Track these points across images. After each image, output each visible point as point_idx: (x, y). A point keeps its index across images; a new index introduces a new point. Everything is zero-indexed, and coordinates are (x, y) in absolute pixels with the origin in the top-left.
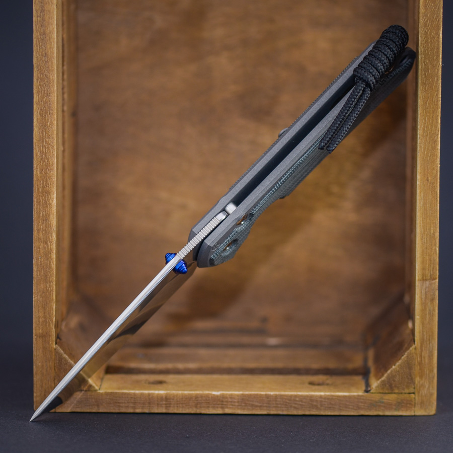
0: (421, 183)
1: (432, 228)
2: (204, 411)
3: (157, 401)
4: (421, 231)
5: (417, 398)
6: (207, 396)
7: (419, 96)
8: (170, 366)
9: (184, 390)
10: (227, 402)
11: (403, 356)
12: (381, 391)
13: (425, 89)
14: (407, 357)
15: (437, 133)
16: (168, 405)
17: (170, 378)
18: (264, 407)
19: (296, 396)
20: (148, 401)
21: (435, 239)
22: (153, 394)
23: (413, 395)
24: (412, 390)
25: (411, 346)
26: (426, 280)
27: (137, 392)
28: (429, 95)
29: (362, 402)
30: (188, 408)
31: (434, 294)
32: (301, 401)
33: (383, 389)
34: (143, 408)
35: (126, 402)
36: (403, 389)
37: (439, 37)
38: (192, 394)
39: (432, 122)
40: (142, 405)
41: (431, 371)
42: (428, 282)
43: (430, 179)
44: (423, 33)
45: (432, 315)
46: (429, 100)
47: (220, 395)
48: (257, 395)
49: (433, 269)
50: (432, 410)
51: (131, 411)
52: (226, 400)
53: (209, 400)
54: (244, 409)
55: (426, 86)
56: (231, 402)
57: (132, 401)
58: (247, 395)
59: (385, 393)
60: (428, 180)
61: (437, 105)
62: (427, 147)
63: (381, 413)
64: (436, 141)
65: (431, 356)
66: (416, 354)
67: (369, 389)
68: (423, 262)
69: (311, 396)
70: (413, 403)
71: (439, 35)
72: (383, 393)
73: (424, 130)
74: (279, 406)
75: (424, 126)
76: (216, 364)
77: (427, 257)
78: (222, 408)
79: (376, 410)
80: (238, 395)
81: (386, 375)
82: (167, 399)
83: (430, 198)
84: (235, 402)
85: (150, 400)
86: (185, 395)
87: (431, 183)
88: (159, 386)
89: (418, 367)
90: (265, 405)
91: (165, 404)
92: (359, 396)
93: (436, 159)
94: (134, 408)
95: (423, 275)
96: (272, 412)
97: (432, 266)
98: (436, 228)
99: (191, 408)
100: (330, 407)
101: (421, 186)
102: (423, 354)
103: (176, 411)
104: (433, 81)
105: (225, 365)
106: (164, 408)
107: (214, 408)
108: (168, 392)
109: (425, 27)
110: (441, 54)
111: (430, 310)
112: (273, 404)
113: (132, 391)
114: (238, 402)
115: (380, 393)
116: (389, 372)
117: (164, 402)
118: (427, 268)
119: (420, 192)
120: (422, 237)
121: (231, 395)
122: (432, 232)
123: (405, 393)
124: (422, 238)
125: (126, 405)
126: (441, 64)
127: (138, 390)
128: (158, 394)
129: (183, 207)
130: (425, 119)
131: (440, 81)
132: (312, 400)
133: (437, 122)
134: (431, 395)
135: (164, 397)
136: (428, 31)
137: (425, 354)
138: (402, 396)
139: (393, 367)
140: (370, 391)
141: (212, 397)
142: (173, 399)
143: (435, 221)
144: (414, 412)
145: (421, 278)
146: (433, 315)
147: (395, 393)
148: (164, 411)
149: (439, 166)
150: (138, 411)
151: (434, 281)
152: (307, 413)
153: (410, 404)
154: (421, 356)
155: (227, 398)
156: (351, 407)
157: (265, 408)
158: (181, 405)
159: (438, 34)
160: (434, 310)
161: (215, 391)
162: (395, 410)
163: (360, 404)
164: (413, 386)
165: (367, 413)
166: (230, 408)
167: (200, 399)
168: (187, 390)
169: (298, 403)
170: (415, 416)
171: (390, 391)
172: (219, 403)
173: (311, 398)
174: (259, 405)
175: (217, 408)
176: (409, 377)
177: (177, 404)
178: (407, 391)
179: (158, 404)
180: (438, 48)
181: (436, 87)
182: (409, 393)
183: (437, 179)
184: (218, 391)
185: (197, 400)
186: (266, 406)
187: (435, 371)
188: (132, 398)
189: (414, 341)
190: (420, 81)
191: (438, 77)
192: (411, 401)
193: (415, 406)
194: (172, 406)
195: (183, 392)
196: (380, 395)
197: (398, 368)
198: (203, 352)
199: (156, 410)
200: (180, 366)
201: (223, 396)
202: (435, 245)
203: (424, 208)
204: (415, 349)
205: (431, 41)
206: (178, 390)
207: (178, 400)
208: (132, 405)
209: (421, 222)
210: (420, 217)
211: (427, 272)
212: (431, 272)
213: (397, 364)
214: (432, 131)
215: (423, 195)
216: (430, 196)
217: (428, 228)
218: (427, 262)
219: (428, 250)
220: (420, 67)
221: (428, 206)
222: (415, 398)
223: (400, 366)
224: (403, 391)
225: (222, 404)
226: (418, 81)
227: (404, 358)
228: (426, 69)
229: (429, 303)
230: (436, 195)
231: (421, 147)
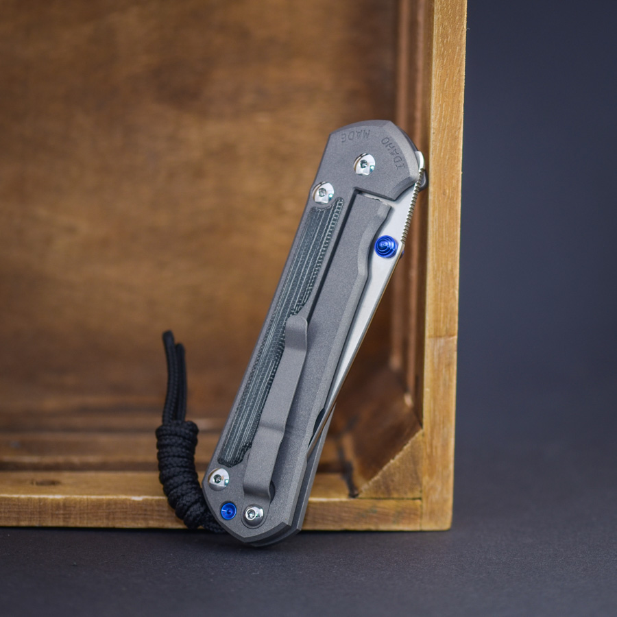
0: (434, 197)
1: (450, 263)
2: (118, 525)
3: (51, 509)
4: (434, 267)
5: (424, 505)
6: (124, 502)
7: (434, 73)
8: (60, 459)
9: (90, 494)
10: (152, 511)
11: (405, 445)
12: (374, 496)
13: (443, 63)
14: (412, 447)
15: (459, 126)
16: (67, 516)
17: (65, 477)
20: (38, 510)
21: (453, 278)
22: (45, 499)
23: (418, 502)
24: (417, 494)
25: (417, 431)
26: (440, 337)
27: (23, 496)
28: (449, 71)
29: (346, 512)
30: (97, 520)
31: (451, 357)
33: (376, 492)
34: (30, 519)
35: (6, 511)
36: (406, 493)
38: (103, 499)
39: (452, 111)
40: (30, 516)
41: (446, 467)
42: (442, 340)
43: (447, 191)
45: (447, 387)
46: (447, 79)
47: (143, 500)
49: (450, 320)
50: (445, 523)
51: (14, 524)
52: (151, 508)
53: (126, 508)
55: (443, 59)
56: (158, 511)
57: (16, 510)
59: (379, 499)
60: (444, 193)
61: (459, 86)
62: (444, 147)
63: (373, 528)
64: (456, 138)
65: (445, 446)
66: (425, 443)
67: (356, 492)
68: (436, 311)
70: (419, 513)
72: (376, 499)
73: (440, 122)
75: (441, 117)
76: (126, 457)
77: (442, 304)
78: (145, 519)
79: (366, 523)
81: (380, 473)
82: (65, 507)
83: (447, 219)
84: (163, 511)
85: (42, 507)
86: (92, 501)
87: (449, 198)
88: (52, 488)
89: (427, 461)
91: (63, 514)
92: (341, 502)
93: (457, 163)
94: (18, 520)
95: (436, 329)
97: (449, 316)
98: (456, 262)
99: (100, 519)
101: (434, 203)
102: (434, 443)
103: (78, 524)
104: (454, 52)
105: (141, 458)
106: (61, 520)
107: (134, 519)
108: (68, 496)
110: (466, 13)
111: (445, 380)
113: (15, 496)
115: (372, 498)
116: (385, 468)
117: (62, 512)
118: (442, 320)
119: (434, 211)
120: (436, 275)
121: (159, 501)
122: (449, 267)
123: (408, 499)
124: (435, 277)
125: (7, 515)
126: (465, 27)
127: (24, 493)
128: (53, 500)
129: (71, 230)
130: (441, 106)
131: (464, 52)
133: (458, 111)
134: (445, 501)
135: (62, 504)
137: (437, 443)
138: (404, 503)
139: (392, 461)
140: (357, 495)
141: (130, 504)
142: (75, 507)
143: (453, 253)
144: (421, 525)
145: (432, 333)
146: (449, 387)
147: (393, 499)
148: (61, 524)
149: (461, 173)
150: (24, 524)
151: (451, 338)
153: (415, 514)
154: (431, 446)
155: (151, 505)
156: (330, 518)
158: (85, 516)
160: (450, 380)
161: (134, 495)
162: (394, 522)
163: (344, 514)
164: (419, 489)
165: (352, 527)
166: (157, 520)
167: (113, 507)
168: (94, 494)
170: (421, 532)
171: (386, 496)
172: (140, 512)
175: (138, 519)
176: (414, 475)
177: (80, 514)
178: (410, 495)
179: (52, 514)
180: (462, 6)
181: (457, 60)
182: (414, 499)
183: (458, 192)
184: (139, 495)
185: (109, 509)
187: (451, 467)
188: (14, 505)
189: (421, 424)
190: (434, 52)
191: (461, 46)
192: (416, 509)
193: (421, 517)
194: (72, 516)
195: (89, 497)
196: (372, 501)
197: (398, 463)
198: (104, 439)
199: (50, 523)
200: (76, 459)
201: (146, 502)
202: (454, 287)
203: (439, 233)
204: (423, 435)
206: (83, 495)
207: (82, 508)
208: (14, 515)
209: (434, 254)
210: (433, 246)
211: (442, 325)
212: (448, 325)
213: (398, 457)
214: (451, 123)
215: (437, 214)
216: (447, 216)
217: (443, 262)
218: (442, 310)
219: (443, 294)
220: (435, 32)
221: (444, 230)
222: (421, 506)
223: (402, 461)
224: (405, 496)
225: (145, 515)
226: (432, 52)
227: (407, 447)
228: (444, 35)
229: (444, 370)
230: (457, 214)
231: (435, 146)
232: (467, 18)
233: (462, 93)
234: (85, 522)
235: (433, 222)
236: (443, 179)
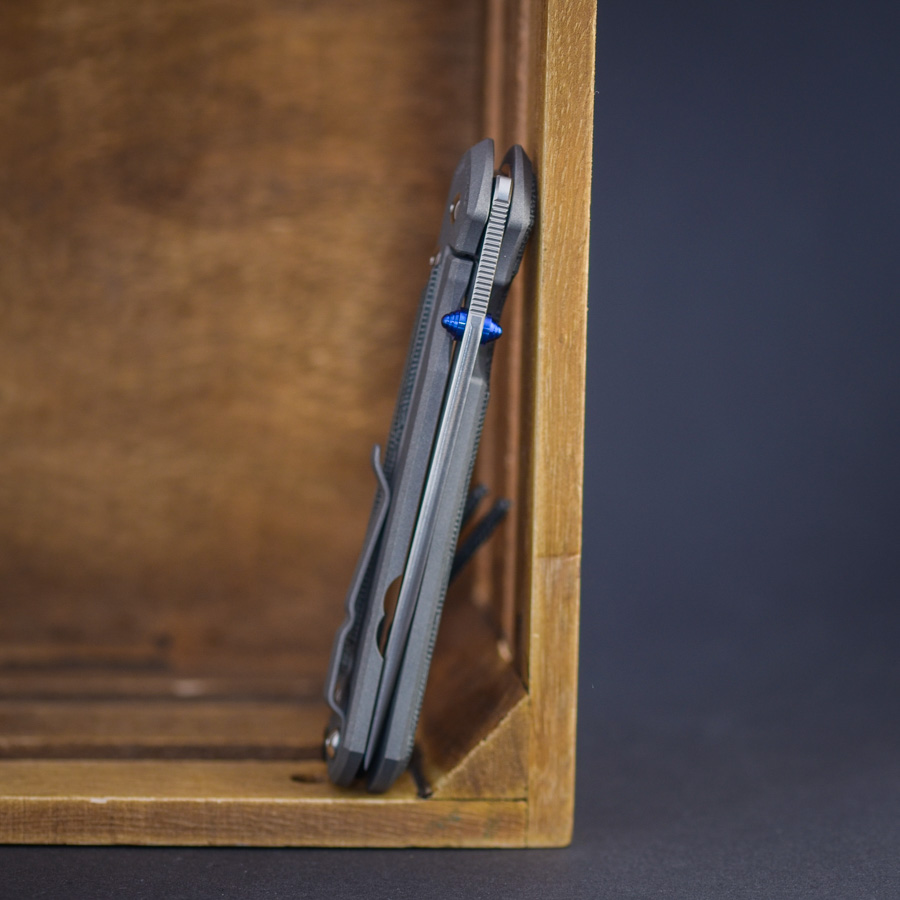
0: (546, 346)
1: (569, 445)
2: (71, 840)
4: (545, 451)
5: (532, 810)
6: (80, 805)
7: (545, 158)
9: (29, 795)
10: (122, 819)
11: (502, 718)
12: (455, 796)
13: (559, 144)
14: (513, 721)
15: (583, 239)
18: (202, 829)
19: (271, 807)
21: (575, 468)
23: (522, 804)
24: (521, 793)
25: (520, 698)
26: (555, 556)
28: (568, 157)
29: (413, 820)
30: (38, 833)
31: (572, 587)
32: (283, 817)
33: (459, 790)
36: (503, 791)
37: (589, 33)
38: (47, 802)
39: (573, 216)
41: (563, 751)
42: (558, 563)
43: (566, 337)
44: (556, 23)
45: (566, 632)
46: (566, 168)
47: (108, 803)
48: (187, 804)
49: (570, 531)
50: (563, 836)
52: (120, 815)
53: (83, 815)
54: (159, 835)
55: (560, 139)
56: (131, 819)
58: (167, 804)
59: (464, 800)
60: (561, 340)
61: (584, 178)
62: (560, 270)
63: (454, 843)
64: (579, 257)
65: (562, 721)
66: (532, 716)
67: (428, 791)
68: (549, 517)
69: (306, 807)
70: (523, 821)
71: (590, 29)
72: (458, 800)
73: (554, 232)
74: (235, 827)
75: (556, 225)
76: (80, 739)
77: (558, 507)
78: (111, 832)
79: (443, 837)
80: (146, 805)
81: (465, 761)
83: (566, 378)
84: (139, 820)
86: (32, 805)
87: (568, 346)
89: (536, 743)
90: (204, 826)
92: (406, 805)
93: (581, 295)
95: (549, 545)
96: (220, 842)
97: (568, 525)
98: (578, 444)
99: (44, 832)
100: (345, 831)
101: (546, 354)
102: (546, 715)
103: (11, 840)
104: (575, 127)
105: (100, 739)
107: (93, 832)
109: (560, 11)
110: (594, 69)
111: (562, 621)
112: (222, 824)
114: (146, 819)
115: (453, 799)
116: (472, 753)
118: (558, 530)
119: (545, 367)
120: (548, 463)
121: (132, 804)
122: (569, 451)
123: (507, 800)
124: (547, 465)
126: (592, 90)
131: (591, 127)
132: (306, 816)
133: (582, 216)
134: (563, 803)
136: (566, 19)
137: (551, 715)
138: (500, 807)
139: (482, 743)
140: (430, 794)
141: (89, 809)
142: (5, 814)
143: (574, 429)
144: (526, 839)
145: (543, 550)
146: (569, 631)
147: (484, 800)
149: (586, 309)
151: (572, 558)
152: (295, 843)
153: (517, 823)
154: (542, 720)
155: (121, 810)
156: (389, 829)
157: (204, 832)
158: (21, 827)
159: (587, 25)
160: (571, 620)
161: (96, 796)
162: (485, 835)
163: (410, 824)
164: (524, 785)
165: (423, 843)
166: (129, 832)
167: (63, 813)
168: (34, 795)
169: (275, 821)
170: (526, 849)
171: (475, 796)
172: (104, 821)
173: (305, 812)
174: (191, 825)
175: (101, 832)
176: (515, 764)
177: (14, 824)
178: (510, 794)
180: (588, 57)
181: (581, 139)
182: (516, 800)
183: (581, 338)
184: (102, 796)
185: (57, 817)
186: (207, 829)
187: (572, 751)
189: (526, 688)
190: (546, 127)
191: (586, 117)
192: (519, 816)
193: (526, 827)
195: (27, 798)
196: (452, 803)
197: (491, 747)
198: (43, 711)
201: (112, 806)
202: (575, 480)
203: (553, 400)
204: (530, 704)
205: (573, 41)
206: (17, 795)
207: (16, 815)
209: (546, 431)
210: (544, 420)
211: (557, 538)
212: (567, 538)
213: (491, 736)
214: (571, 234)
215: (550, 372)
216: (566, 375)
217: (560, 444)
218: (558, 516)
219: (560, 492)
220: (548, 97)
221: (561, 395)
222: (527, 811)
223: (497, 742)
224: (502, 796)
225: (111, 825)
226: (543, 127)
227: (505, 723)
228: (561, 102)
229: (561, 606)
230: (580, 372)
231: (548, 269)
232: (596, 76)
233: (589, 190)
234: (22, 835)
235: (544, 383)
236: (559, 319)
